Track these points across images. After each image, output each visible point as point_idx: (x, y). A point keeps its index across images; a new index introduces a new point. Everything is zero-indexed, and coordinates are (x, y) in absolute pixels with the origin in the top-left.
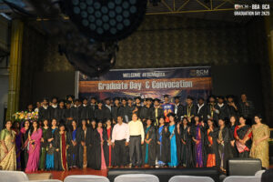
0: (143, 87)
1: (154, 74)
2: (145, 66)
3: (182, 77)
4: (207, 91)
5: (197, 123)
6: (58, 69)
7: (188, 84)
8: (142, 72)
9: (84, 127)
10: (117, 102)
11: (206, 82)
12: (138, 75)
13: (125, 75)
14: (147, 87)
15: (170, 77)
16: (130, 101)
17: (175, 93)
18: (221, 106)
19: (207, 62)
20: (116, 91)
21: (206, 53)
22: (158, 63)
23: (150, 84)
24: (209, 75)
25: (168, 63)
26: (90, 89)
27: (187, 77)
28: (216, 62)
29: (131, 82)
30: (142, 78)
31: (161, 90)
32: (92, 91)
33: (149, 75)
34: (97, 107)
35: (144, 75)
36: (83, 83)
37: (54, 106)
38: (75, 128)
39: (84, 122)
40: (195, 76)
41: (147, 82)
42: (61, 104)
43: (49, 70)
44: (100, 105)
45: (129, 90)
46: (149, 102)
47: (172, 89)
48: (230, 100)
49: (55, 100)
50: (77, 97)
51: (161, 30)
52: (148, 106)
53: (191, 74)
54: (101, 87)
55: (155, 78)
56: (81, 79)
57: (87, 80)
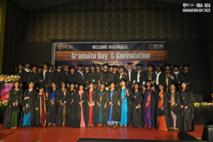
0: (109, 57)
1: (119, 47)
2: (110, 40)
3: (141, 50)
4: (161, 62)
5: (149, 87)
6: (37, 40)
7: (146, 56)
8: (108, 45)
9: (63, 89)
10: (87, 68)
11: (161, 54)
12: (105, 47)
13: (94, 47)
14: (113, 57)
15: (131, 49)
16: (98, 68)
17: (136, 62)
18: (177, 73)
19: (162, 37)
20: (86, 60)
21: (162, 30)
22: (122, 38)
23: (115, 55)
24: (165, 48)
25: (130, 38)
26: (64, 58)
27: (146, 50)
28: (170, 38)
29: (99, 53)
30: (108, 50)
31: (124, 60)
32: (67, 59)
33: (114, 47)
34: (69, 72)
35: (110, 47)
36: (58, 52)
37: (27, 70)
38: (54, 89)
39: (63, 85)
40: (153, 50)
41: (112, 53)
43: (30, 41)
44: (72, 71)
45: (97, 59)
46: (115, 69)
47: (133, 60)
49: (28, 65)
50: (53, 63)
51: (125, 9)
52: (114, 73)
53: (149, 47)
54: (74, 56)
55: (119, 50)
56: (57, 49)
57: (62, 50)
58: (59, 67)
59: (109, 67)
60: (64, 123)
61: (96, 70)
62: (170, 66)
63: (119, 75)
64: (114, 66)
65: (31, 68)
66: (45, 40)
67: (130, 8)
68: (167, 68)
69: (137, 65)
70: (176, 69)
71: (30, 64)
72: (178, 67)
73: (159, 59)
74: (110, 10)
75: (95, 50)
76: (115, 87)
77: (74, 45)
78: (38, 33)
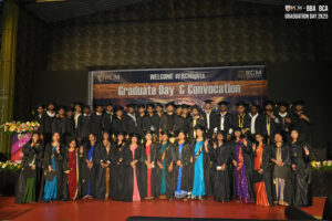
0: (176, 92)
1: (191, 76)
2: (179, 66)
3: (227, 79)
4: (259, 98)
5: (238, 139)
6: (66, 68)
7: (234, 88)
8: (175, 72)
9: (105, 142)
10: (142, 110)
11: (259, 86)
12: (170, 76)
13: (153, 77)
14: (182, 92)
15: (211, 80)
16: (159, 109)
17: (219, 99)
19: (260, 60)
20: (141, 97)
22: (196, 62)
23: (186, 89)
24: (264, 77)
25: (208, 61)
26: (107, 94)
27: (233, 80)
28: (273, 59)
29: (161, 86)
30: (174, 80)
31: (199, 97)
32: (111, 97)
33: (183, 76)
34: (115, 116)
35: (177, 76)
36: (98, 86)
37: (50, 114)
38: (93, 143)
39: (106, 136)
40: (245, 79)
41: (182, 86)
42: (61, 112)
43: (54, 69)
44: (119, 113)
45: (158, 96)
46: (185, 111)
47: (214, 95)
48: (299, 107)
49: (51, 107)
50: (90, 103)
52: (184, 116)
53: (239, 76)
54: (122, 91)
55: (192, 80)
56: (96, 81)
57: (104, 82)
58: (99, 108)
59: (176, 107)
60: (107, 195)
61: (155, 112)
62: (273, 104)
63: (192, 120)
64: (183, 106)
65: (56, 110)
66: (77, 67)
67: (208, 15)
68: (269, 107)
69: (220, 104)
70: (283, 108)
71: (55, 105)
72: (287, 105)
73: (254, 94)
74: (178, 18)
75: (155, 81)
76: (186, 138)
77: (122, 74)
78: (67, 56)
